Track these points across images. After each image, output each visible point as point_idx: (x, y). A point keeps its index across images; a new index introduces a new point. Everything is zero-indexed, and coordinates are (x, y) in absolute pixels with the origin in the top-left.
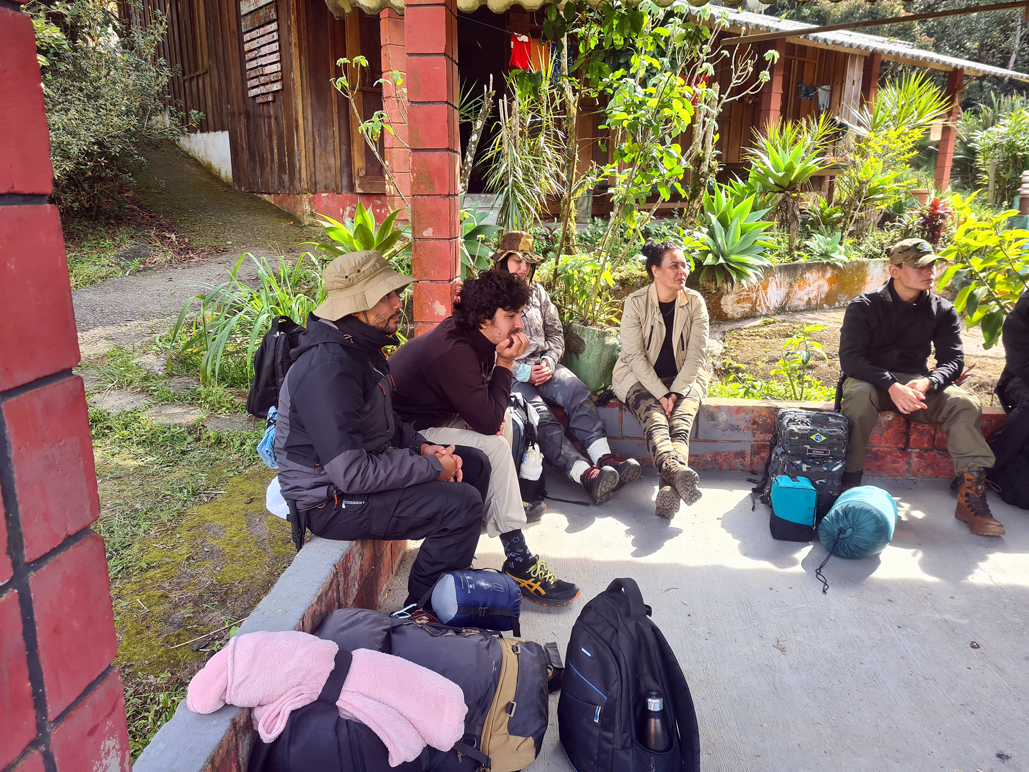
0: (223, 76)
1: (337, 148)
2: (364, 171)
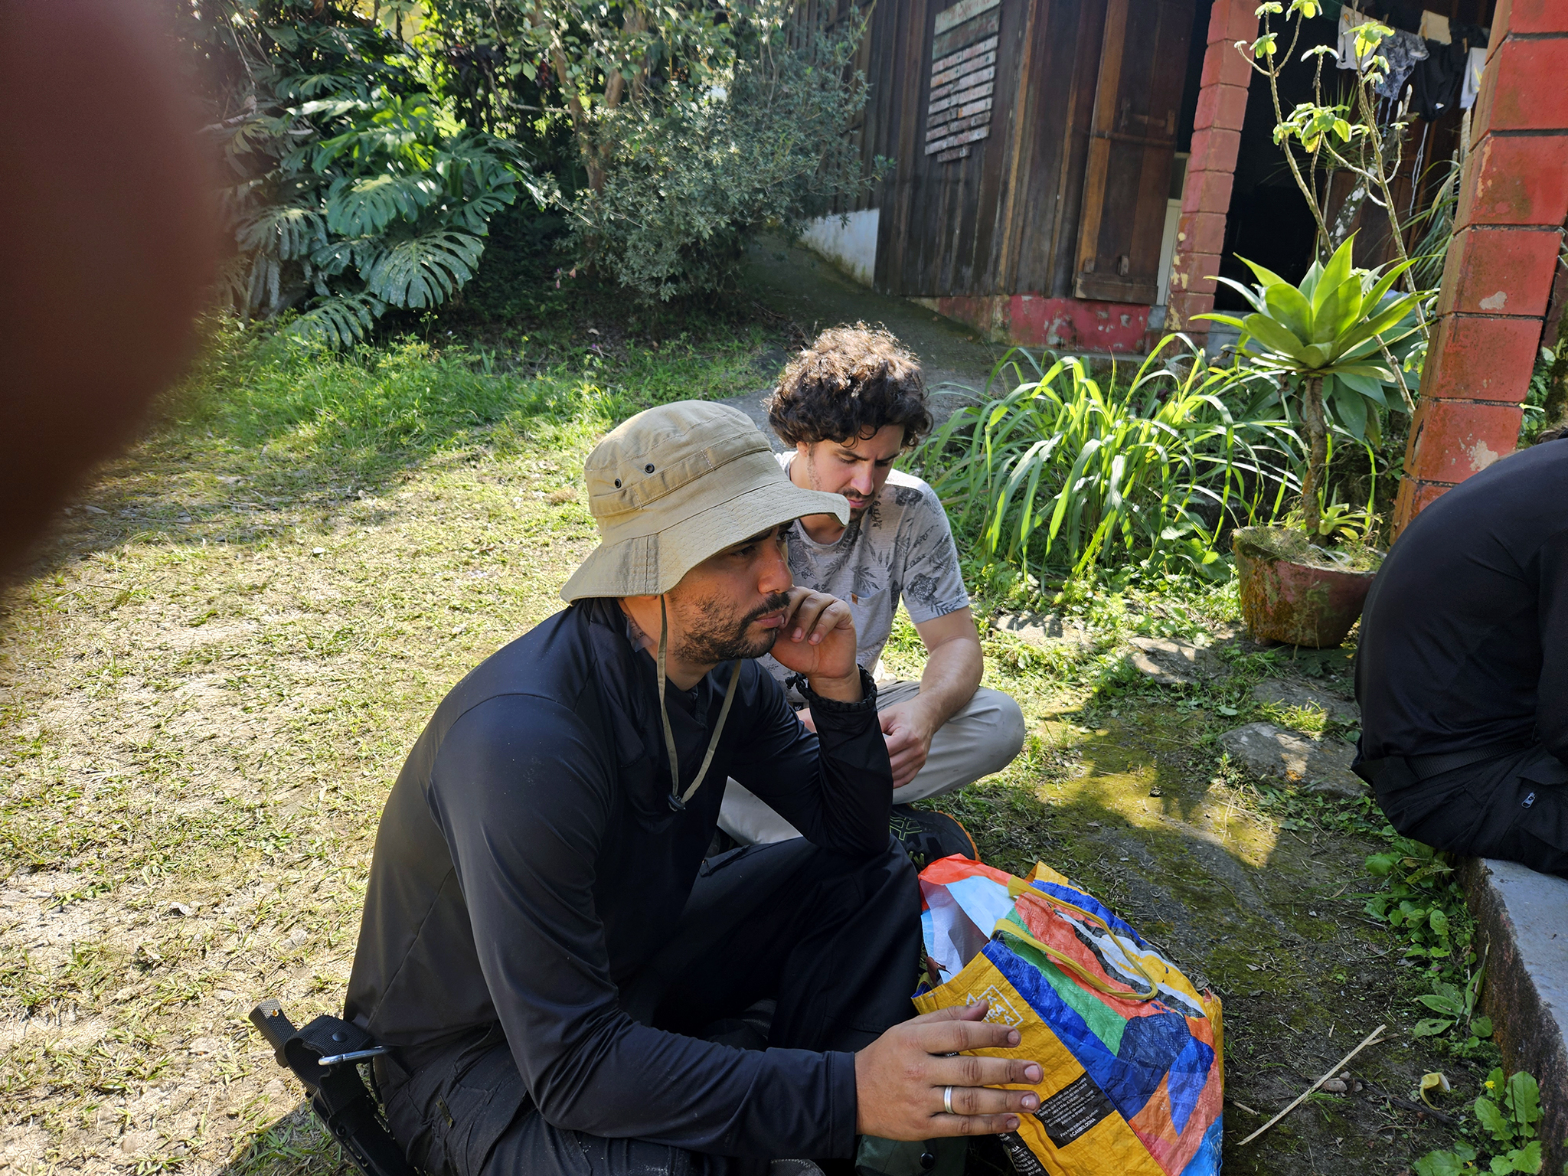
0: (885, 131)
1: (1058, 227)
2: (1092, 265)
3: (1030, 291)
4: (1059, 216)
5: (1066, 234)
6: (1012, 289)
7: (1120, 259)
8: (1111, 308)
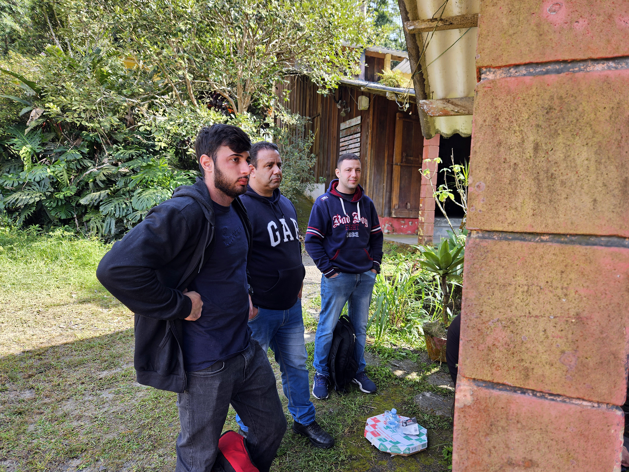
0: (326, 157)
1: (385, 194)
2: (397, 206)
4: (385, 190)
5: (388, 196)
7: (407, 204)
8: (405, 220)
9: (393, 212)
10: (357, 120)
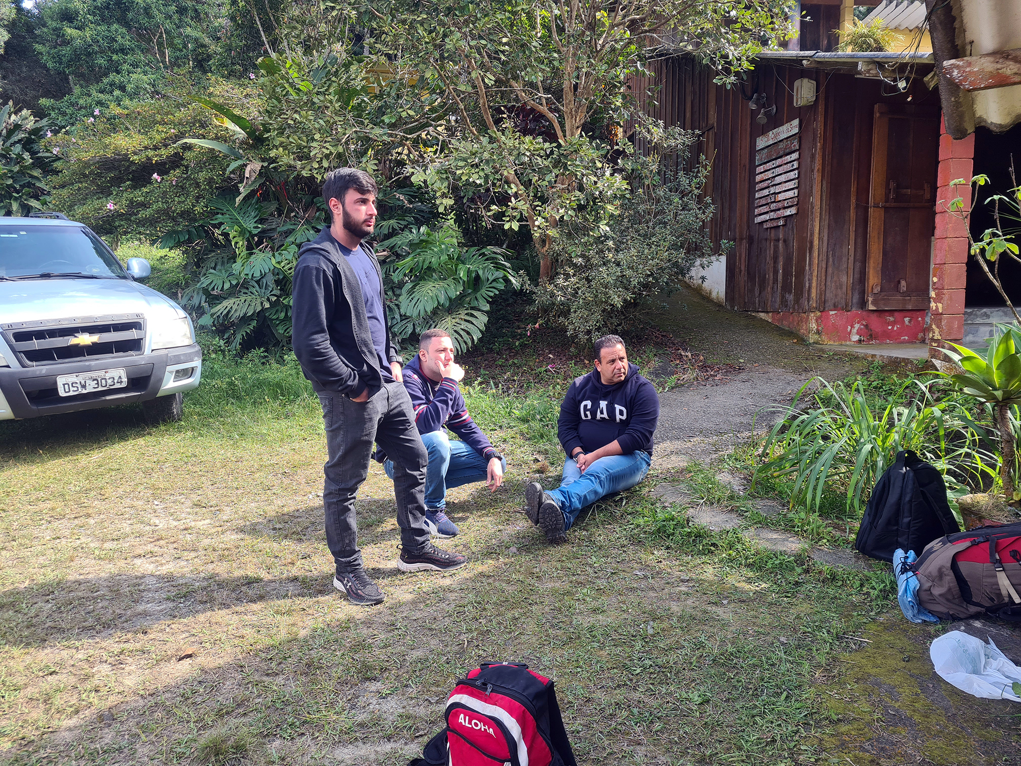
1: (851, 265)
2: (879, 289)
3: (835, 307)
4: (852, 259)
5: (857, 270)
6: (822, 307)
7: (899, 282)
8: (896, 314)
9: (870, 299)
10: (791, 128)
